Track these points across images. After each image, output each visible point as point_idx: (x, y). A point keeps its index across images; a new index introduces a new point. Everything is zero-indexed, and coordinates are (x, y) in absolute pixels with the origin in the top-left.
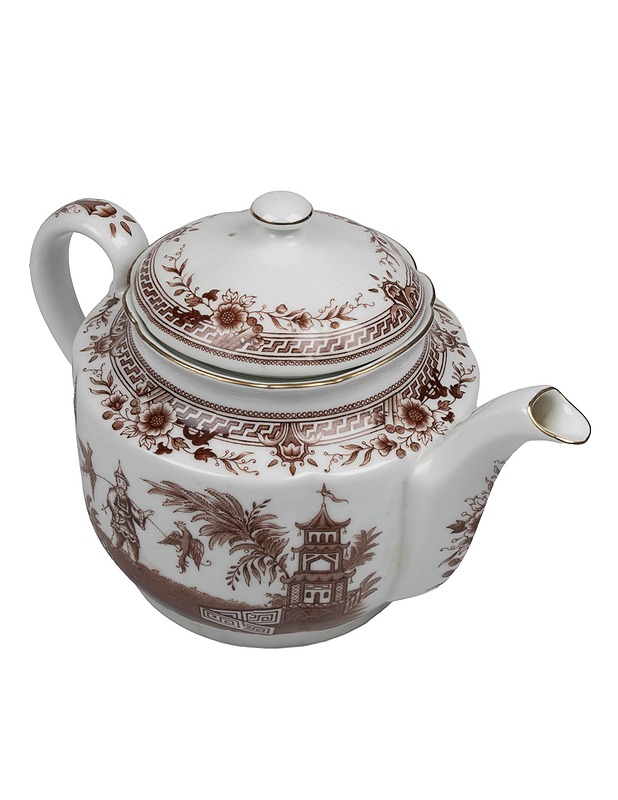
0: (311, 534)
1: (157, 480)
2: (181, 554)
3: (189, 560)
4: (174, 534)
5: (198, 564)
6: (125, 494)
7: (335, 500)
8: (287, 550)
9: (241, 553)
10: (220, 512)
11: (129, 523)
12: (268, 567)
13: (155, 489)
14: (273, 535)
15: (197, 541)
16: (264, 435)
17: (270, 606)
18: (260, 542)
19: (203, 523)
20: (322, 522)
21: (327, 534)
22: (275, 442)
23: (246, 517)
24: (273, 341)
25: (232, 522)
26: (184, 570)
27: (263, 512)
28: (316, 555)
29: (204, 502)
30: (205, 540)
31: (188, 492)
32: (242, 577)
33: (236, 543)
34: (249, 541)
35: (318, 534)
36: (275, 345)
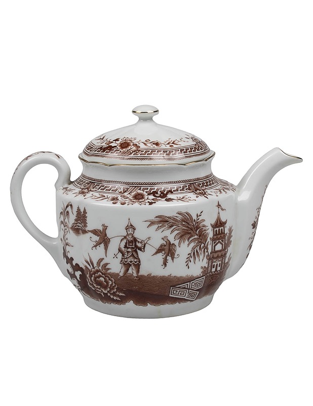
0: (215, 229)
1: (152, 218)
2: (164, 257)
3: (169, 258)
4: (161, 246)
5: (173, 259)
6: (132, 236)
7: (222, 209)
8: (209, 240)
9: (192, 245)
10: (184, 223)
11: (134, 253)
12: (203, 250)
13: (152, 223)
14: (205, 230)
15: (173, 244)
16: (186, 189)
17: (201, 275)
18: (200, 236)
19: (176, 232)
20: (219, 222)
21: (221, 228)
22: (192, 191)
23: (194, 223)
24: (145, 151)
25: (188, 227)
26: (165, 265)
27: (201, 218)
28: (217, 241)
29: (176, 220)
30: (176, 242)
31: (169, 217)
32: (192, 259)
33: (191, 239)
34: (196, 237)
35: (217, 229)
36: (146, 152)
